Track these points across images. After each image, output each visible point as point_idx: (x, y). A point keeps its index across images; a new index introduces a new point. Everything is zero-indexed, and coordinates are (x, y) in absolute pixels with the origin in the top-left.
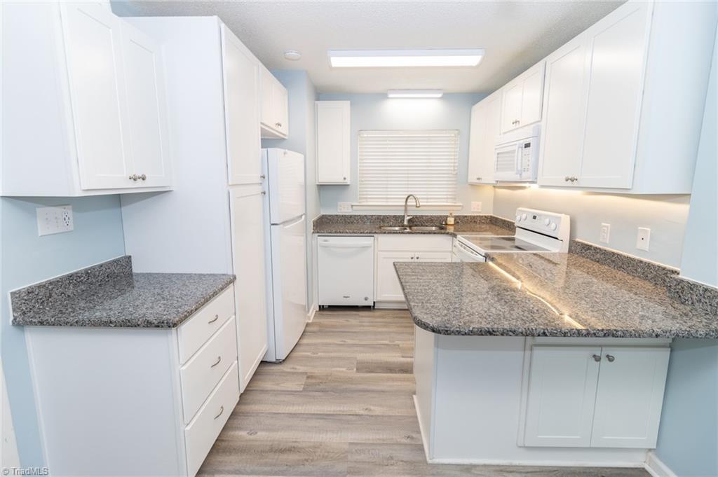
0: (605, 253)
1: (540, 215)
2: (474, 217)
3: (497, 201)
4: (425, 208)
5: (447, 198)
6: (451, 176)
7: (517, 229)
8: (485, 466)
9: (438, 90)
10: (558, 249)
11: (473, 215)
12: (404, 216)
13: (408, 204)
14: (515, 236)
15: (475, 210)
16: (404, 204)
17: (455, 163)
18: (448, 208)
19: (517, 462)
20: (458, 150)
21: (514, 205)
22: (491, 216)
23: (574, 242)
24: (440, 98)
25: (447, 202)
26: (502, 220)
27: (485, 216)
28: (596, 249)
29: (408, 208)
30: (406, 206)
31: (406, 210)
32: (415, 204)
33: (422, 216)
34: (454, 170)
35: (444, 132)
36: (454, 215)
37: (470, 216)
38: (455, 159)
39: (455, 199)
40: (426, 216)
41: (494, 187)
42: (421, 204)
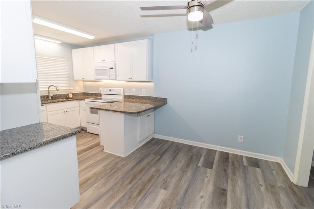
0: (135, 96)
1: (112, 89)
2: (78, 93)
3: (85, 87)
4: (61, 91)
5: (66, 86)
6: (67, 77)
7: (102, 95)
8: (134, 151)
9: (60, 40)
10: (121, 98)
11: (77, 92)
12: (48, 96)
13: (50, 89)
14: (102, 97)
15: (78, 91)
16: (48, 90)
17: (68, 72)
18: (69, 90)
19: (138, 147)
20: (68, 66)
21: (98, 87)
22: (84, 93)
23: (125, 95)
24: (60, 44)
25: (66, 88)
26: (91, 93)
27: (82, 93)
28: (132, 96)
29: (50, 92)
30: (49, 91)
31: (49, 92)
32: (56, 89)
33: (57, 95)
34: (68, 75)
35: (62, 58)
36: (71, 93)
37: (77, 93)
38: (67, 70)
39: (69, 86)
40: (58, 95)
41: (83, 81)
42: (59, 89)
